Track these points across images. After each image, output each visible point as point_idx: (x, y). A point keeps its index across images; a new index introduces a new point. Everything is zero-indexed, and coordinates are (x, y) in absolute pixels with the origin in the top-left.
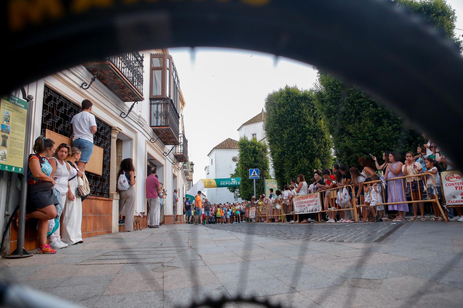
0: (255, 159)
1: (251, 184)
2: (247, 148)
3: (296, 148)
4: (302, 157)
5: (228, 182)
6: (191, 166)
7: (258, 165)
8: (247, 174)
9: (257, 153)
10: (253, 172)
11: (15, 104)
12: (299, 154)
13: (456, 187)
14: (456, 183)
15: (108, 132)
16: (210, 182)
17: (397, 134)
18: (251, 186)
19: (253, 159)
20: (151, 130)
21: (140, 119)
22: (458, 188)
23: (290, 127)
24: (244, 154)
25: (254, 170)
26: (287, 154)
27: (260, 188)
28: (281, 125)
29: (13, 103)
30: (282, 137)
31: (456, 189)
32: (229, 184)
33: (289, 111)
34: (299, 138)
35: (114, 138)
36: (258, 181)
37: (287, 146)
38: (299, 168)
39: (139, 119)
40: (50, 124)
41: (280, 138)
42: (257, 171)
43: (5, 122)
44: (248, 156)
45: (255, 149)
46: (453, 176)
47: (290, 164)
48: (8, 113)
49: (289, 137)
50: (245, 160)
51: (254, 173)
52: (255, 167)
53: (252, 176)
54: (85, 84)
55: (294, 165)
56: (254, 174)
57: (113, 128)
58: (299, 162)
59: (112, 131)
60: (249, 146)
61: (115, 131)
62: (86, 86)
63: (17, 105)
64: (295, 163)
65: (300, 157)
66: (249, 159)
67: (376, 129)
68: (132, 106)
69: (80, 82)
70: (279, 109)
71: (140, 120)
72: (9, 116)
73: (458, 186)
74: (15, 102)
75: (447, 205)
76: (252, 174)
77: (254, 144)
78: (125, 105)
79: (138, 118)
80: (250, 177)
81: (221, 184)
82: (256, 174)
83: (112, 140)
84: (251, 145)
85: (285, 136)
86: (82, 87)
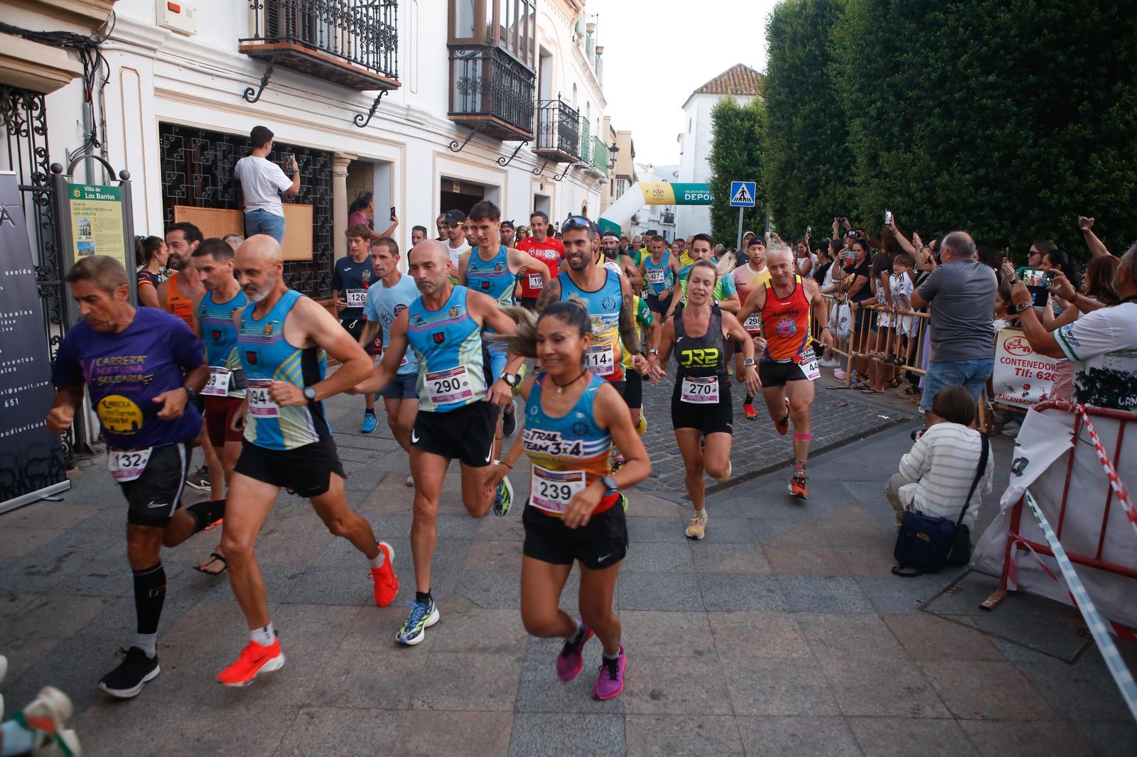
0: (749, 155)
1: (734, 218)
2: (733, 128)
3: (822, 155)
4: (831, 181)
5: (703, 194)
6: (612, 153)
7: (755, 172)
8: (727, 195)
9: (756, 141)
10: (741, 190)
11: (96, 199)
12: (826, 173)
13: (1018, 370)
14: (1020, 360)
15: (324, 166)
16: (660, 192)
18: (734, 224)
19: (745, 157)
20: (450, 125)
21: (411, 113)
22: (1020, 372)
23: (815, 100)
24: (722, 143)
25: (744, 186)
26: (799, 169)
28: (792, 93)
31: (1017, 374)
32: (706, 197)
33: (815, 57)
34: (831, 132)
35: (341, 175)
36: (750, 213)
37: (799, 149)
38: (820, 208)
39: (408, 115)
40: (183, 194)
41: (787, 126)
42: (750, 188)
43: (84, 237)
44: (733, 149)
45: (751, 132)
46: (1019, 342)
47: (801, 196)
48: (86, 220)
49: (809, 126)
50: (723, 159)
51: (743, 191)
52: (747, 177)
53: (736, 199)
54: (250, 92)
55: (809, 197)
56: (743, 195)
57: (336, 156)
58: (821, 192)
59: (335, 160)
60: (738, 122)
61: (341, 161)
62: (253, 94)
63: (100, 199)
64: (813, 193)
65: (828, 181)
66: (734, 155)
68: (377, 101)
69: (240, 89)
70: (792, 49)
71: (411, 116)
72: (89, 225)
73: (1023, 368)
74: (95, 196)
75: (997, 403)
76: (738, 195)
77: (751, 116)
78: (363, 96)
79: (405, 113)
80: (732, 201)
81: (687, 197)
82: (747, 195)
83: (336, 179)
84: (742, 120)
85: (798, 122)
86: (245, 96)
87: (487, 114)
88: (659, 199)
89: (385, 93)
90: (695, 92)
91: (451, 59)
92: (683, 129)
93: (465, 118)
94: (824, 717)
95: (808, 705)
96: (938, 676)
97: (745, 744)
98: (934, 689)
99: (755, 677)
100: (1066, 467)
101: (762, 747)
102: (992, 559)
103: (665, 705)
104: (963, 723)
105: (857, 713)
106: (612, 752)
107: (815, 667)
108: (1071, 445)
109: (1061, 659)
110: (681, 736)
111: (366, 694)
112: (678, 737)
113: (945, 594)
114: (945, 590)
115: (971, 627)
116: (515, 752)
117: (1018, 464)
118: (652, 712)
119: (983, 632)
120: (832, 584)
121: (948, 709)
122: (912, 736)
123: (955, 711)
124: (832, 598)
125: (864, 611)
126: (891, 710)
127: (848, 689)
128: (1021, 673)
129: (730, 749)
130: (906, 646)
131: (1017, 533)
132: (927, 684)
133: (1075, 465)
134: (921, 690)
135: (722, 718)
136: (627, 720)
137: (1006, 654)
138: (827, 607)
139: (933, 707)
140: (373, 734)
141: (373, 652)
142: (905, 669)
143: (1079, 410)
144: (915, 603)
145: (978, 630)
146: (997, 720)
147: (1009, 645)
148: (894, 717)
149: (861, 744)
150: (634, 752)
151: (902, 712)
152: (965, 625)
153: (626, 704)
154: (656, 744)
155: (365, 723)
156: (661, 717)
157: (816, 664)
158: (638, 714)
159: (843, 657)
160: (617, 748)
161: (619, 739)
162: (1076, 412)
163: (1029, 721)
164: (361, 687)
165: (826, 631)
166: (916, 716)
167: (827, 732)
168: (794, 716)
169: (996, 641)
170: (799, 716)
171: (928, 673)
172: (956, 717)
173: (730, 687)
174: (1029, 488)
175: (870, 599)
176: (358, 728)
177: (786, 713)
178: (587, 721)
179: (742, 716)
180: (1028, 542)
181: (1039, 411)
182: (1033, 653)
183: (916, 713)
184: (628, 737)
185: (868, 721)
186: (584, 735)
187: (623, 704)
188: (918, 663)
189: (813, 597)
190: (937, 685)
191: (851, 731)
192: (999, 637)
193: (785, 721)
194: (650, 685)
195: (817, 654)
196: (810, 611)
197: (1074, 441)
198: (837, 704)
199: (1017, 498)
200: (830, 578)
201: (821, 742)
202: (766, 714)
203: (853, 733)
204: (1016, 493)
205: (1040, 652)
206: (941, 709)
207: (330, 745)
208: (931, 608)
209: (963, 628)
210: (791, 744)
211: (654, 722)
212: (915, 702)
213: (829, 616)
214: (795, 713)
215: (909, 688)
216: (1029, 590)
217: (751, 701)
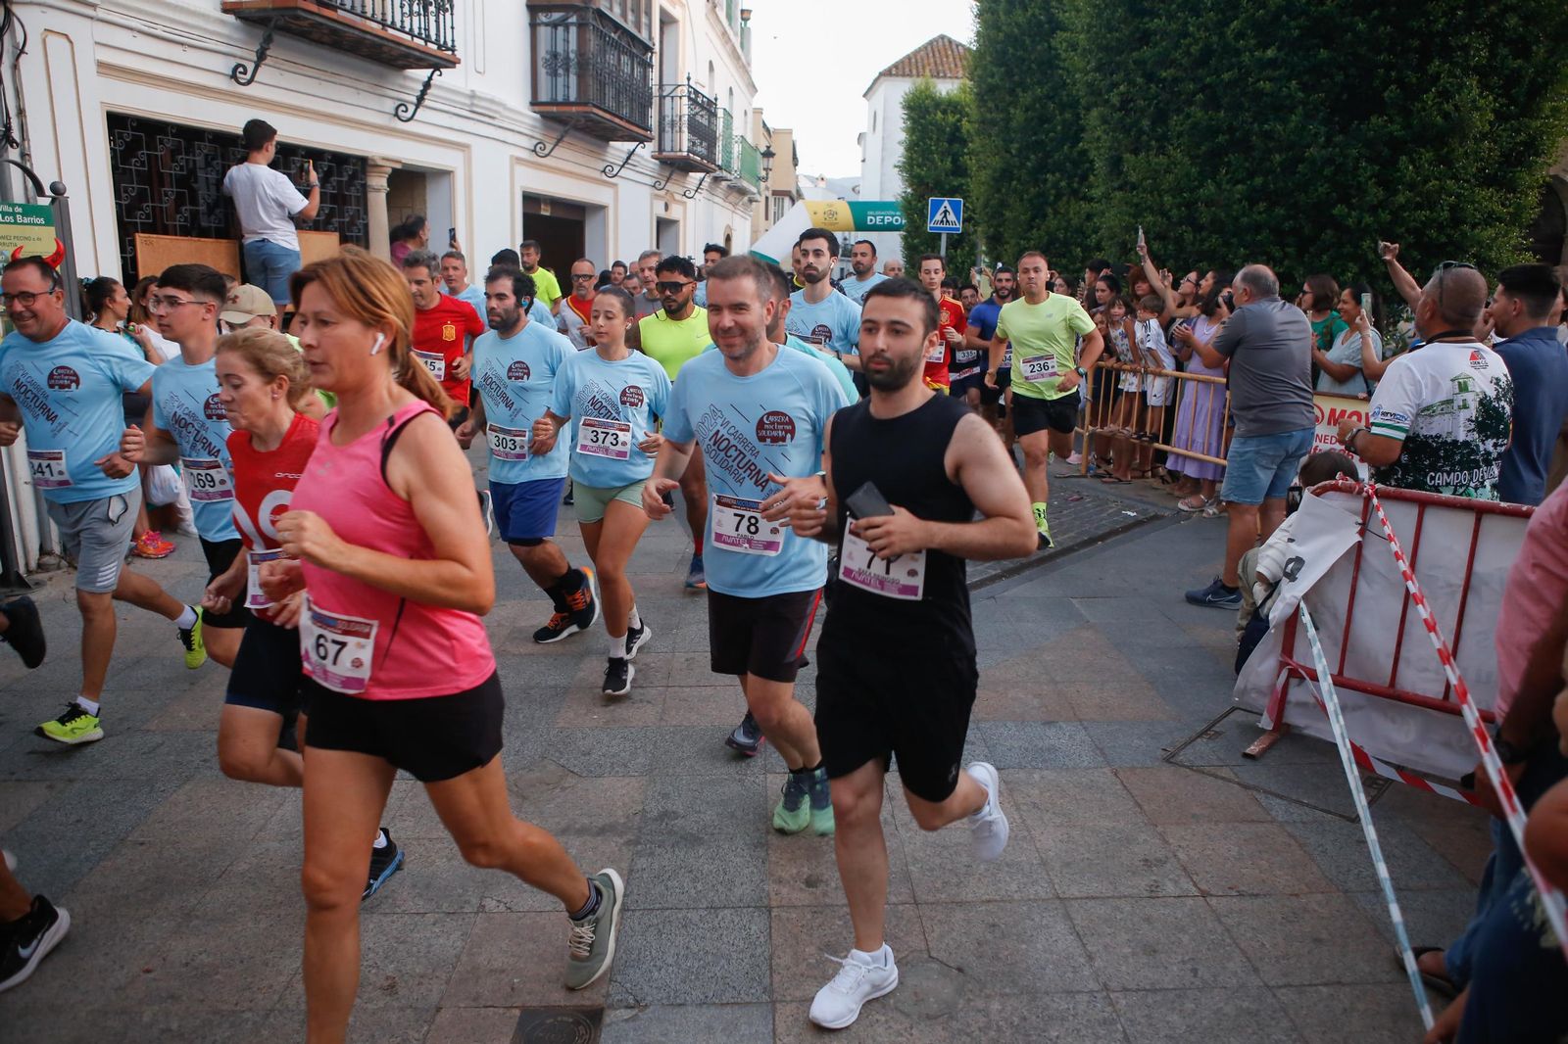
0: (955, 161)
2: (931, 124)
3: (1050, 161)
4: (1064, 195)
5: (893, 216)
6: (766, 159)
7: (962, 185)
8: (923, 216)
9: (964, 142)
10: (942, 209)
11: (16, 223)
12: (1056, 185)
15: (353, 177)
16: (833, 214)
17: (1260, 213)
19: (948, 164)
20: (535, 119)
21: (476, 102)
23: (1039, 83)
24: (917, 145)
25: (946, 204)
26: (1019, 180)
27: (963, 263)
28: (1009, 74)
29: (10, 223)
30: (1008, 120)
32: (896, 221)
33: (1040, 24)
34: (1063, 129)
35: (378, 190)
36: (956, 242)
37: (1020, 150)
38: (1047, 233)
39: (472, 105)
40: (148, 217)
41: (1002, 120)
42: (955, 206)
44: (932, 153)
45: (957, 128)
47: (1022, 217)
48: (2, 254)
49: (1032, 119)
50: (919, 166)
51: (946, 212)
52: (952, 193)
53: (937, 222)
54: (241, 69)
55: (1033, 219)
56: (945, 216)
57: (370, 162)
58: (1050, 210)
59: (369, 169)
60: (939, 115)
61: (376, 169)
62: (245, 73)
63: (22, 224)
64: (1038, 213)
65: (1059, 196)
66: (933, 161)
67: (1201, 185)
68: (427, 85)
69: (225, 65)
70: (1008, 13)
71: (477, 106)
74: (15, 219)
76: (939, 217)
77: (956, 108)
78: (406, 78)
79: (468, 101)
80: (930, 225)
81: (870, 220)
82: (951, 217)
83: (371, 196)
84: (944, 112)
85: (1018, 115)
86: (234, 76)
87: (586, 104)
89: (438, 73)
90: (882, 74)
91: (534, 26)
92: (865, 126)
93: (555, 109)
94: (1035, 900)
95: (1014, 887)
96: (1183, 844)
97: (929, 939)
98: (1179, 860)
99: (945, 853)
100: (1352, 568)
101: (951, 943)
102: (1260, 692)
103: (825, 894)
104: (1213, 901)
105: (1077, 894)
106: (752, 956)
107: (1025, 837)
108: (1358, 538)
109: (1341, 816)
110: (844, 933)
111: (421, 896)
112: (841, 933)
113: (1199, 740)
114: (1200, 736)
115: (1230, 781)
116: (622, 961)
117: (1290, 566)
118: (806, 902)
119: (1246, 787)
120: (1051, 732)
121: (1195, 885)
122: (1148, 920)
123: (1204, 887)
124: (1052, 749)
125: (1092, 765)
126: (1122, 889)
127: (1068, 865)
128: (1290, 835)
129: (910, 947)
130: (1146, 807)
131: (1291, 658)
132: (1171, 855)
133: (1363, 565)
134: (1161, 862)
135: (901, 908)
136: (773, 914)
137: (1273, 813)
138: (1044, 761)
139: (1176, 882)
140: (430, 946)
141: (430, 840)
142: (1143, 837)
143: (1367, 492)
144: (1160, 753)
145: (1238, 784)
146: (1257, 895)
147: (1278, 801)
148: (1125, 897)
149: (1081, 933)
150: (782, 955)
151: (1135, 891)
152: (1223, 778)
153: (772, 894)
154: (812, 943)
155: (418, 932)
156: (820, 909)
157: (1026, 834)
158: (789, 907)
159: (1062, 825)
160: (759, 950)
161: (762, 939)
162: (1365, 494)
163: (1297, 895)
164: (414, 886)
165: (1041, 793)
166: (1153, 894)
167: (1037, 920)
168: (996, 901)
169: (1261, 797)
170: (1002, 901)
171: (1171, 841)
172: (1204, 894)
173: (912, 868)
174: (1306, 597)
175: (1101, 750)
176: (409, 939)
177: (984, 898)
178: (720, 917)
179: (926, 903)
180: (1303, 668)
181: (1318, 495)
182: (1307, 809)
183: (1153, 893)
184: (774, 936)
185: (1091, 903)
186: (716, 936)
187: (768, 895)
188: (1160, 829)
189: (1026, 750)
190: (1181, 855)
191: (1068, 917)
192: (1265, 792)
193: (983, 908)
194: (806, 869)
195: (1029, 822)
196: (1021, 767)
197: (1362, 533)
198: (1051, 882)
199: (1291, 611)
200: (1049, 723)
201: (1029, 933)
202: (958, 899)
203: (1071, 919)
204: (1288, 604)
205: (1315, 808)
206: (1187, 885)
207: (370, 963)
208: (1180, 758)
209: (1220, 782)
210: (989, 937)
211: (809, 916)
212: (1154, 878)
213: (1045, 773)
214: (997, 898)
215: (1147, 860)
216: (1306, 732)
217: (939, 885)
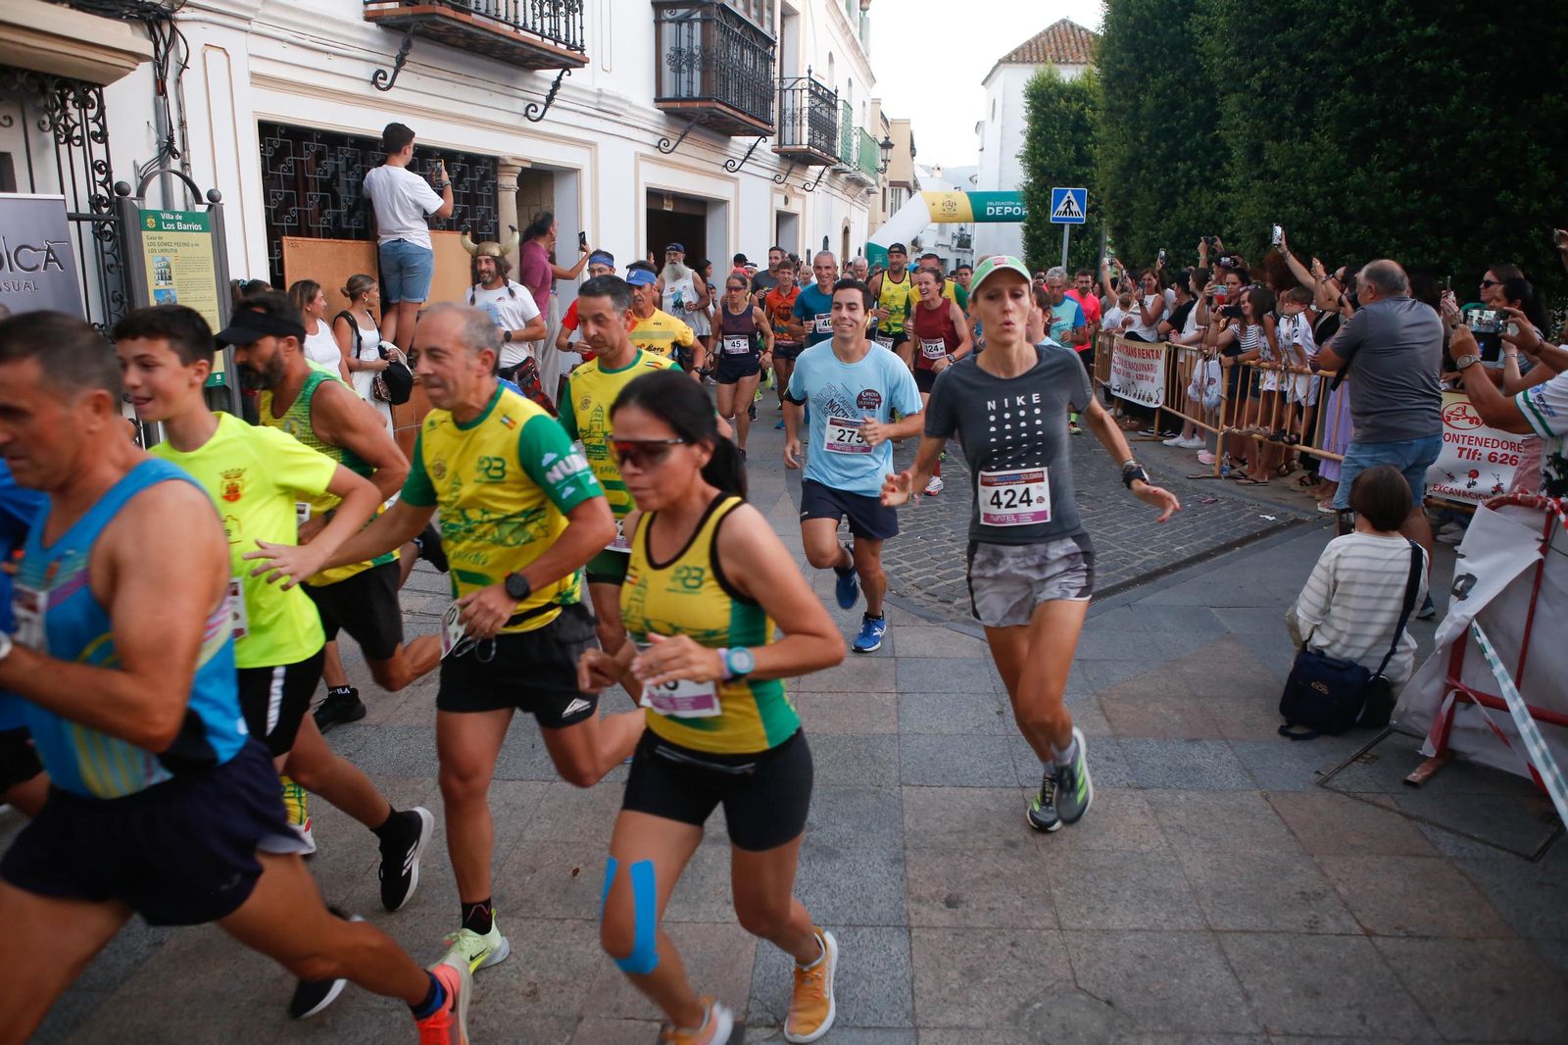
0: (1078, 150)
1: (1056, 240)
2: (1054, 112)
3: (1181, 149)
4: (1194, 184)
5: (1013, 207)
6: (884, 151)
7: (1087, 174)
8: (1046, 208)
9: (1088, 131)
10: (1065, 200)
11: (176, 230)
12: (1187, 174)
13: (1462, 450)
14: (1464, 436)
15: (485, 177)
16: (952, 205)
17: (1414, 201)
18: (1056, 249)
19: (1072, 152)
20: (659, 115)
21: (603, 100)
22: (1465, 453)
23: (1171, 68)
24: (1039, 134)
25: (1070, 194)
26: (1148, 168)
27: (1086, 254)
28: (1140, 59)
29: (171, 230)
30: (1137, 107)
31: (1460, 456)
32: (1017, 211)
35: (509, 189)
36: (1079, 233)
37: (1149, 139)
38: (1178, 224)
39: (599, 102)
40: (294, 221)
41: (1131, 107)
42: (1078, 196)
43: (162, 283)
44: (1055, 141)
45: (1080, 117)
46: (1464, 411)
47: (1151, 208)
48: (164, 259)
49: (1162, 106)
50: (1041, 156)
51: (1069, 202)
52: (1076, 182)
53: (1060, 213)
54: (381, 75)
55: (1162, 209)
56: (1069, 207)
57: (501, 162)
58: (1180, 200)
59: (500, 169)
60: (1063, 102)
61: (508, 169)
62: (385, 79)
63: (182, 230)
64: (1168, 202)
65: (1190, 185)
66: (1056, 151)
67: (1350, 173)
68: (557, 85)
69: (367, 73)
71: (604, 104)
72: (168, 267)
73: (1469, 447)
74: (176, 226)
75: (1430, 497)
76: (1062, 207)
77: (1080, 95)
78: (536, 78)
79: (595, 100)
80: (1053, 216)
81: (989, 210)
82: (1075, 207)
83: (502, 195)
84: (1068, 100)
85: (1148, 101)
86: (374, 82)
87: (709, 100)
88: (950, 215)
89: (567, 72)
90: (1001, 62)
91: (658, 23)
92: (983, 115)
93: (678, 105)
94: (1186, 932)
95: (1163, 916)
96: (1344, 877)
97: (1076, 968)
98: (1339, 894)
99: (1089, 877)
100: (1530, 587)
101: (1099, 973)
102: (1421, 715)
103: (966, 916)
104: (1379, 942)
105: (1230, 926)
106: (893, 978)
107: (1172, 863)
108: (1538, 556)
109: (1517, 854)
110: (987, 957)
111: (560, 901)
112: (983, 957)
113: (1354, 763)
114: (1355, 759)
115: (1390, 810)
116: (761, 978)
117: (1461, 583)
118: (947, 924)
119: (1408, 817)
120: (1196, 750)
121: (1358, 922)
122: (1308, 958)
123: (1368, 925)
124: (1197, 769)
125: (1240, 787)
126: (1278, 923)
127: (1218, 894)
128: (1462, 873)
129: (1055, 975)
130: (1300, 835)
131: (1459, 680)
132: (1330, 888)
133: (1543, 583)
134: (1319, 896)
135: (1044, 933)
136: (913, 934)
137: (1441, 847)
138: (1190, 781)
139: (1337, 919)
140: (570, 953)
141: (567, 843)
142: (1298, 868)
143: (1552, 507)
144: (1313, 777)
145: (1400, 813)
146: (1427, 938)
147: (1445, 834)
148: (1282, 932)
149: (1237, 969)
150: (923, 978)
151: (1294, 926)
152: (1382, 807)
153: (912, 914)
154: (954, 967)
155: (559, 938)
156: (961, 931)
157: (1173, 859)
158: (929, 928)
159: (1211, 851)
160: (900, 973)
161: (903, 961)
162: (1548, 509)
163: (1472, 940)
164: (553, 890)
165: (1187, 815)
166: (1313, 931)
167: (1189, 952)
168: (1144, 930)
169: (1426, 829)
170: (1151, 930)
171: (1329, 873)
172: (1369, 934)
173: (1054, 891)
174: (1477, 617)
175: (1249, 771)
176: (549, 945)
177: (1133, 926)
178: (859, 935)
179: (1071, 930)
180: (1470, 690)
181: (1493, 508)
182: (1479, 846)
183: (1313, 929)
184: (915, 957)
185: (1246, 937)
186: (855, 955)
187: (908, 914)
188: (1316, 859)
189: (1170, 768)
190: (1341, 889)
191: (1222, 951)
192: (1430, 823)
193: (1131, 937)
194: (944, 889)
195: (1176, 846)
196: (1165, 787)
197: (1544, 550)
198: (1202, 914)
199: (1460, 631)
200: (1192, 741)
201: (1181, 966)
202: (1104, 927)
203: (1225, 954)
204: (1458, 624)
205: (1489, 844)
206: (1348, 922)
207: (513, 967)
208: (1335, 783)
209: (1379, 810)
210: (1139, 969)
211: (950, 938)
212: (1313, 913)
213: (1191, 794)
214: (1145, 926)
215: (1304, 893)
216: (1474, 758)
217: (1083, 910)
